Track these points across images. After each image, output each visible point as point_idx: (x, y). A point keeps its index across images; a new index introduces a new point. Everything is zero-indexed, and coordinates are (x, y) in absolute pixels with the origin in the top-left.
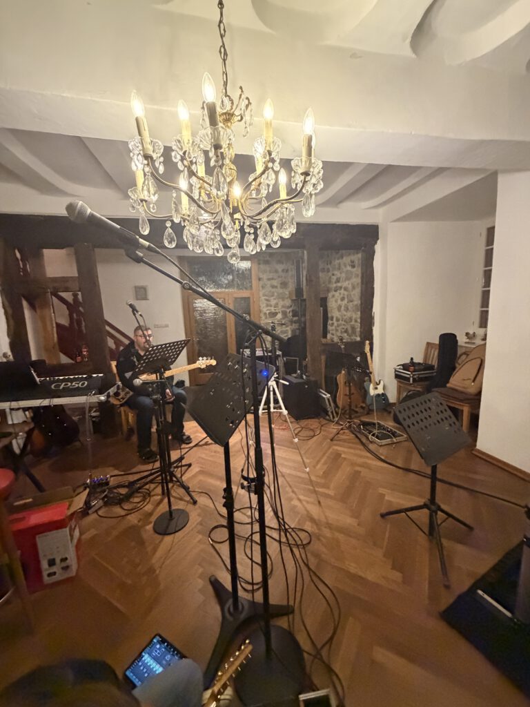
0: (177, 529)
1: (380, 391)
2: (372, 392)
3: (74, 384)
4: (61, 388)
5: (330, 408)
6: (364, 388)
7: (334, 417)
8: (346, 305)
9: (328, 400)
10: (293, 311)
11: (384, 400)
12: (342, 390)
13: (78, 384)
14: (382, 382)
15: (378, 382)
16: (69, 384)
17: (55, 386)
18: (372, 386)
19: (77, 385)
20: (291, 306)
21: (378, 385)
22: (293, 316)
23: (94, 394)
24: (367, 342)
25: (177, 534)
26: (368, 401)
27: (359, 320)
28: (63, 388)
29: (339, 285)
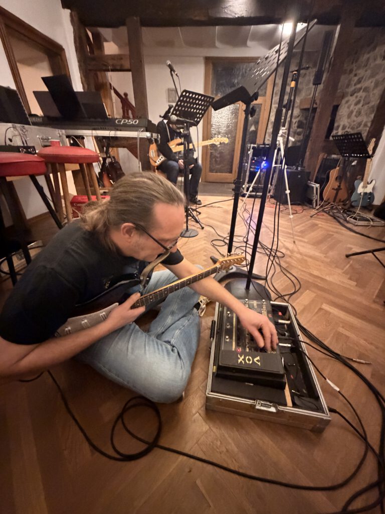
0: (191, 236)
1: (369, 189)
2: (360, 190)
3: (130, 121)
4: (122, 123)
5: (316, 197)
6: (353, 185)
7: (316, 205)
8: (359, 109)
9: (317, 189)
10: (299, 121)
11: (369, 198)
12: (332, 183)
13: (132, 121)
14: (374, 182)
15: (369, 182)
16: (127, 121)
17: (118, 122)
18: (362, 184)
19: (132, 123)
20: (298, 116)
21: (368, 183)
22: (298, 127)
23: (143, 131)
24: (374, 140)
25: (190, 238)
26: (353, 198)
27: (369, 124)
28: (123, 123)
29: (359, 86)
